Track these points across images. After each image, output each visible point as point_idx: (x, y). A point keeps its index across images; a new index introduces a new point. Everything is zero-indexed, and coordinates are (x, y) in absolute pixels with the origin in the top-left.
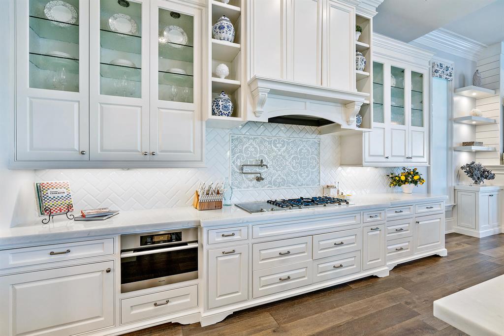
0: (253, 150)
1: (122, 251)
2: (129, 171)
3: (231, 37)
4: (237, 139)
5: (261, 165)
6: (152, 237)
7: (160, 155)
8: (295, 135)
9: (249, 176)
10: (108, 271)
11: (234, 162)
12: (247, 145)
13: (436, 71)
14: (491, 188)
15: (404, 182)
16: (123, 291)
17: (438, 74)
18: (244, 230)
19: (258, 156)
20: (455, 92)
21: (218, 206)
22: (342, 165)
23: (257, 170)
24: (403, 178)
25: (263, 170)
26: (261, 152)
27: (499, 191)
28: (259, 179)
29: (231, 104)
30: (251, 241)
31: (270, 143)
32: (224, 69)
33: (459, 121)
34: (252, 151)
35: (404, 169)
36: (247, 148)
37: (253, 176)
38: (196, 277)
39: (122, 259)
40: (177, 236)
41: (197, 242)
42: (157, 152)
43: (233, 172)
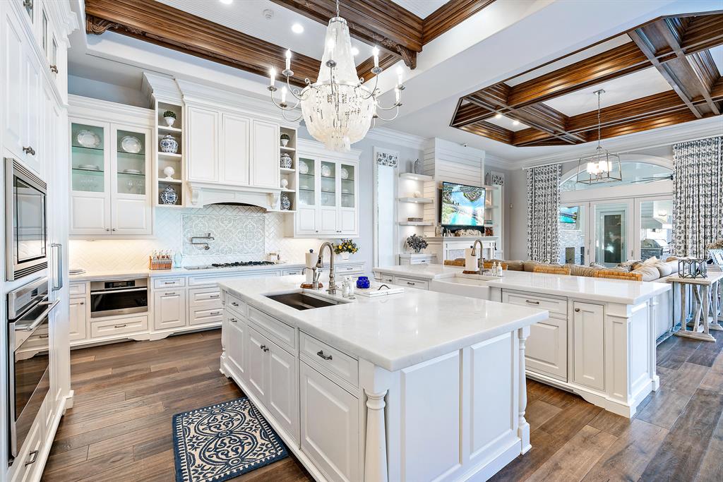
0: (202, 225)
1: (91, 291)
2: (93, 242)
3: (175, 150)
4: (187, 217)
5: (209, 237)
6: (113, 283)
7: (119, 231)
8: (241, 214)
9: (199, 246)
10: (82, 304)
11: (185, 236)
12: (197, 222)
13: (380, 160)
14: (425, 255)
15: (342, 250)
16: (92, 317)
17: (381, 163)
18: (182, 280)
19: (207, 231)
20: (400, 176)
21: (168, 266)
22: (285, 237)
23: (205, 241)
24: (340, 248)
25: (210, 241)
26: (209, 227)
27: (432, 257)
28: (207, 248)
29: (175, 196)
30: (187, 287)
31: (217, 220)
32: (170, 170)
33: (405, 201)
34: (201, 228)
35: (342, 240)
36: (197, 225)
37: (202, 246)
38: (147, 310)
39: (91, 295)
40: (132, 283)
41: (146, 287)
42: (116, 229)
43: (184, 243)
